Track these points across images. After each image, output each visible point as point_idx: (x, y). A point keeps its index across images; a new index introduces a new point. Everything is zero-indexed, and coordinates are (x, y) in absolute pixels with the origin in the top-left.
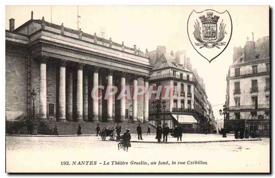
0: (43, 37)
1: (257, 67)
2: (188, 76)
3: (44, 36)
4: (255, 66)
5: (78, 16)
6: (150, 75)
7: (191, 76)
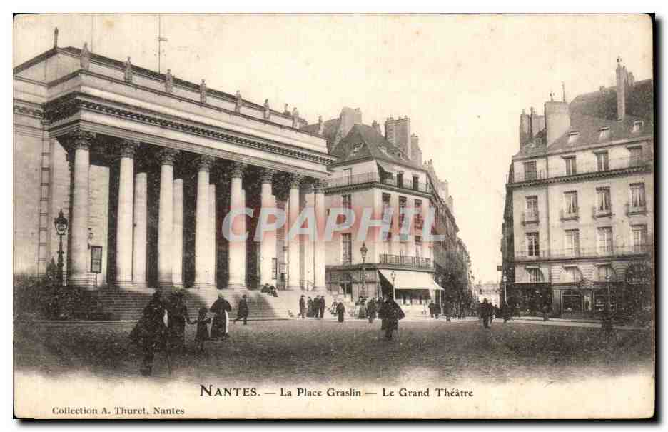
0: (84, 89)
1: (575, 160)
2: (415, 179)
3: (86, 85)
4: (571, 157)
5: (160, 39)
6: (329, 175)
7: (423, 179)
